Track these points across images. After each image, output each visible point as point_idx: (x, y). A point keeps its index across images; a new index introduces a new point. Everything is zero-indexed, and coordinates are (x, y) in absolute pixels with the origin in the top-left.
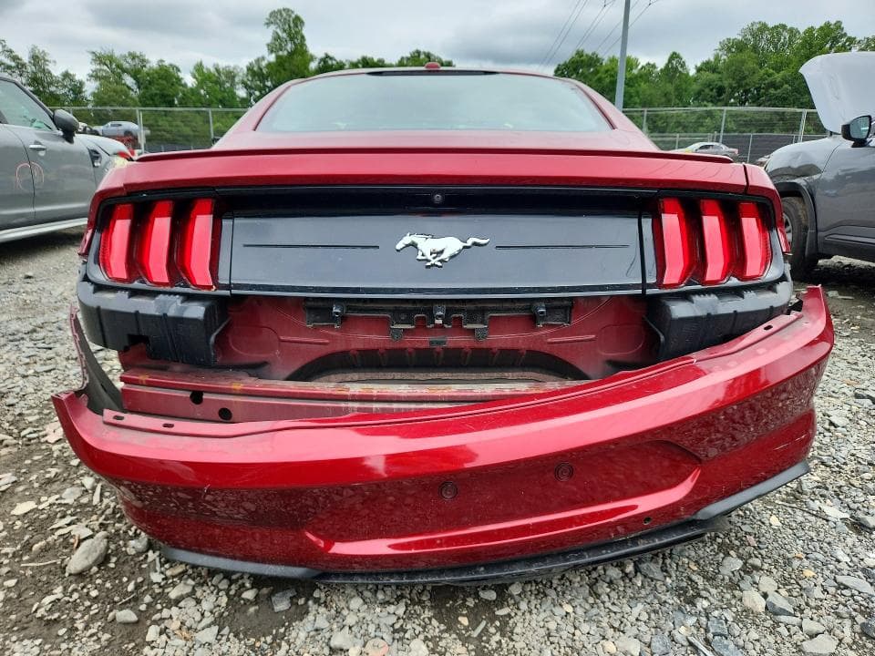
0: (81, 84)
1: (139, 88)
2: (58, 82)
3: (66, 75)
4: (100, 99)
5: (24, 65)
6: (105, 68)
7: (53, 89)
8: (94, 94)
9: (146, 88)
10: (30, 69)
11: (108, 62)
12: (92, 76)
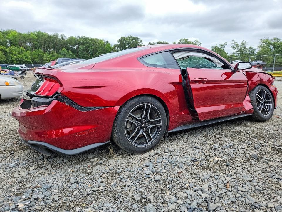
0: (255, 50)
1: (274, 49)
2: (247, 50)
3: (251, 48)
4: (259, 54)
5: (239, 46)
6: (265, 44)
7: (245, 52)
8: (258, 53)
9: (277, 49)
10: (240, 47)
11: (266, 42)
12: (259, 47)
